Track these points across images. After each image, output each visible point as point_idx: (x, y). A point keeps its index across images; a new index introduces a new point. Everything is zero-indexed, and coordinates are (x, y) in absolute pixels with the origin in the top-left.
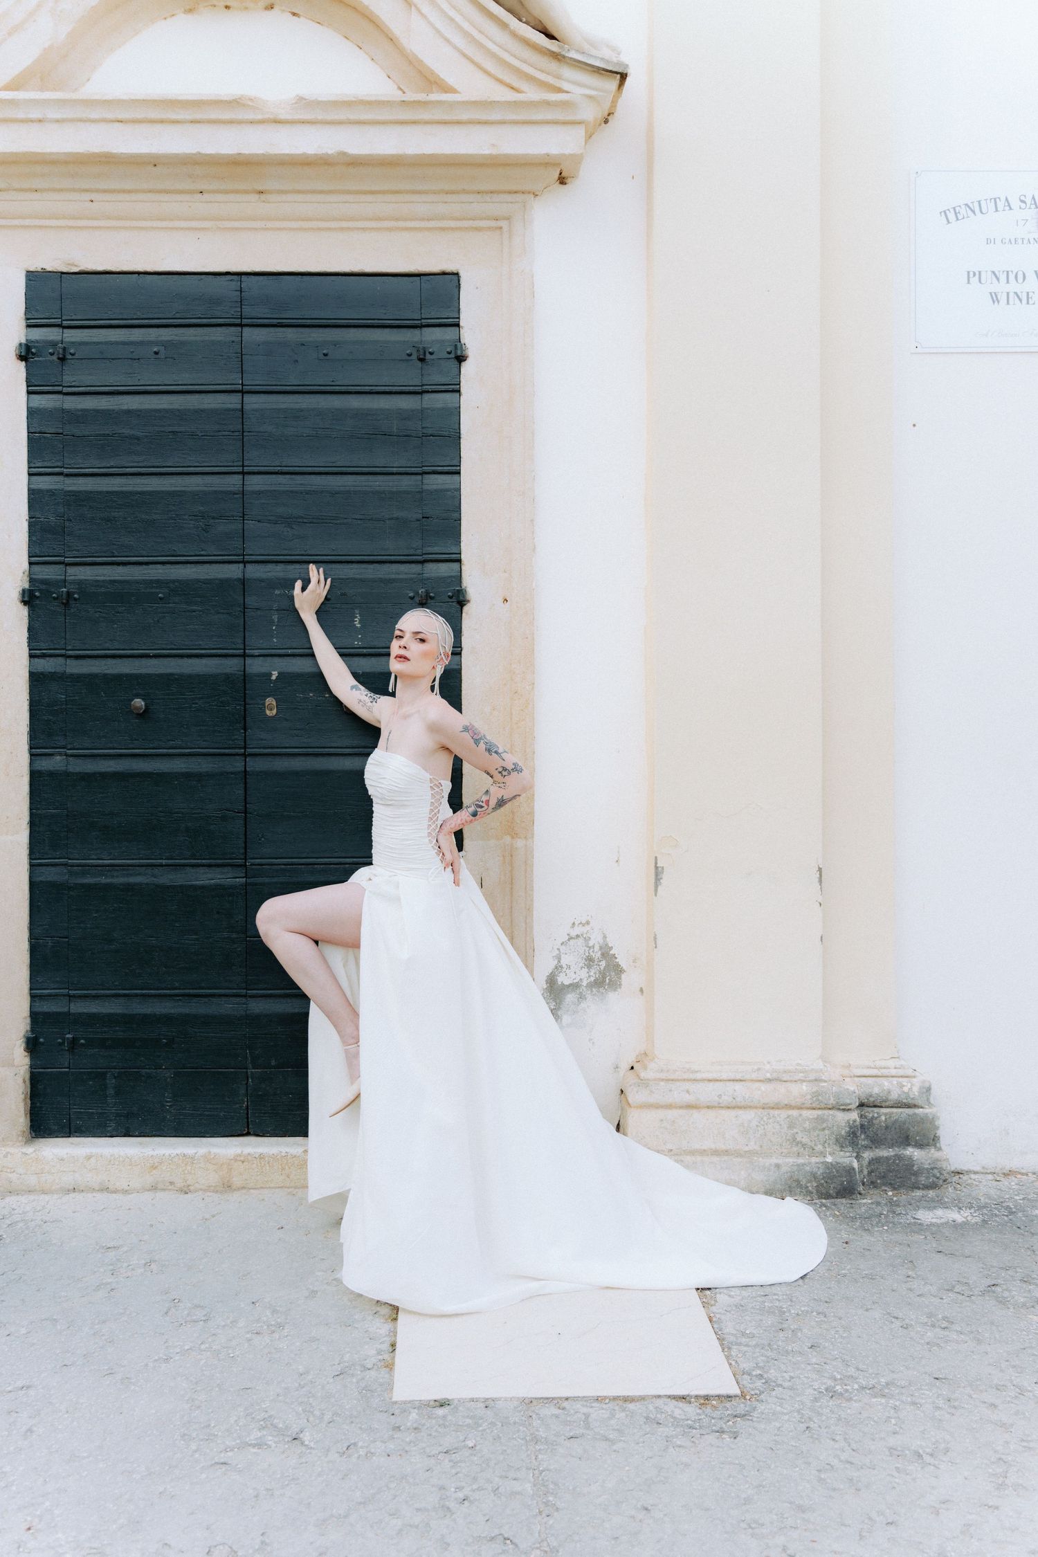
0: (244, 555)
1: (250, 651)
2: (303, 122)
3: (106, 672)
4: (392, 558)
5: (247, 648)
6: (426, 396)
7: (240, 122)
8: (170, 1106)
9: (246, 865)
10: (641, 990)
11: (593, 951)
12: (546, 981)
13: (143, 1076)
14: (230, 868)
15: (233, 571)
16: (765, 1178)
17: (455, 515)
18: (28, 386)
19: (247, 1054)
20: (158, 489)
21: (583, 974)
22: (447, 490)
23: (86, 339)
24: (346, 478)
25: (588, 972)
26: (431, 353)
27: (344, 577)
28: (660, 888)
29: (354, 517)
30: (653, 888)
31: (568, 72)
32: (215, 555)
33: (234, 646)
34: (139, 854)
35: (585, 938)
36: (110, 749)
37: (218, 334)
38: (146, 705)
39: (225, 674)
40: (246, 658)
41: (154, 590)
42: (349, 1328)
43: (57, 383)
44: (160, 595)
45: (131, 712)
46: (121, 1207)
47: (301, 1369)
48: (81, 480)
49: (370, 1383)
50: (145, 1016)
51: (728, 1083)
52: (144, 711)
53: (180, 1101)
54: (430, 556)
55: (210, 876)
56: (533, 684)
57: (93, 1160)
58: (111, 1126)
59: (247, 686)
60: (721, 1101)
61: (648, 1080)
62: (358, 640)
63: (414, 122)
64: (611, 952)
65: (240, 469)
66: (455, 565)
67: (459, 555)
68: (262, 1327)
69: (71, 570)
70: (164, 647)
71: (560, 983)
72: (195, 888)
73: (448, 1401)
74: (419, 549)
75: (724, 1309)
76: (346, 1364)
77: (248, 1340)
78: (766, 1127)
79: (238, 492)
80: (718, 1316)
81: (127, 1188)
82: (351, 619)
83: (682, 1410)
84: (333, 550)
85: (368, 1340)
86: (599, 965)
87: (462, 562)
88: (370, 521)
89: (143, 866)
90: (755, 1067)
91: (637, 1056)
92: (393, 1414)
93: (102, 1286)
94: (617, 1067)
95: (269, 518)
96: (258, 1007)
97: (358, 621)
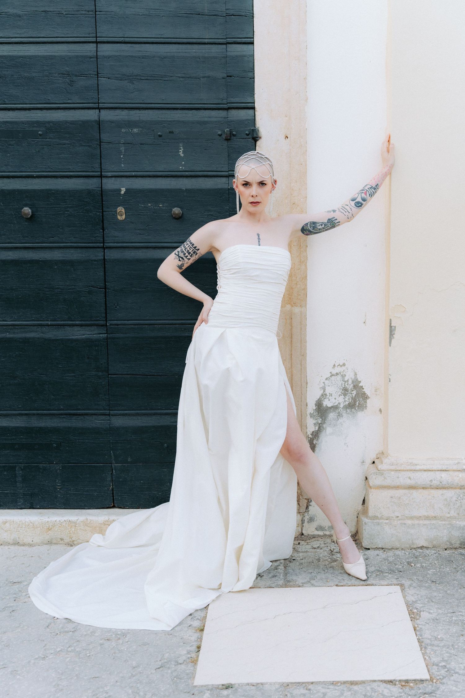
0: (99, 103)
1: (105, 173)
3: (4, 188)
4: (206, 106)
5: (102, 171)
8: (60, 489)
9: (106, 325)
10: (380, 410)
11: (348, 384)
12: (316, 404)
13: (41, 469)
14: (95, 327)
15: (91, 115)
16: (461, 535)
17: (250, 75)
19: (111, 454)
20: (36, 54)
21: (341, 399)
22: (245, 56)
24: (171, 46)
25: (344, 398)
27: (170, 120)
28: (393, 341)
29: (177, 76)
30: (388, 340)
32: (79, 104)
33: (93, 170)
34: (32, 318)
35: (342, 375)
36: (9, 243)
38: (32, 212)
39: (88, 189)
40: (103, 178)
41: (35, 129)
42: (171, 636)
44: (39, 132)
45: (22, 217)
46: (26, 555)
47: (134, 664)
49: (180, 673)
50: (41, 428)
51: (437, 473)
52: (31, 216)
53: (68, 485)
54: (233, 104)
55: (82, 332)
56: (306, 197)
57: (8, 525)
58: (20, 502)
59: (104, 198)
60: (432, 484)
61: (383, 470)
62: (182, 166)
64: (360, 385)
65: (94, 39)
66: (251, 111)
67: (253, 104)
68: (112, 635)
70: (44, 170)
71: (325, 406)
72: (72, 341)
73: (232, 685)
74: (224, 99)
75: (425, 622)
76: (166, 661)
77: (101, 644)
78: (462, 501)
79: (92, 56)
80: (420, 626)
81: (32, 543)
82: (177, 150)
83: (389, 690)
84: (163, 100)
85: (182, 644)
86: (352, 394)
87: (256, 109)
88: (190, 78)
89: (34, 325)
90: (456, 462)
91: (377, 454)
92: (193, 694)
93: (6, 609)
94: (363, 462)
95: (117, 76)
96: (118, 422)
97: (182, 152)
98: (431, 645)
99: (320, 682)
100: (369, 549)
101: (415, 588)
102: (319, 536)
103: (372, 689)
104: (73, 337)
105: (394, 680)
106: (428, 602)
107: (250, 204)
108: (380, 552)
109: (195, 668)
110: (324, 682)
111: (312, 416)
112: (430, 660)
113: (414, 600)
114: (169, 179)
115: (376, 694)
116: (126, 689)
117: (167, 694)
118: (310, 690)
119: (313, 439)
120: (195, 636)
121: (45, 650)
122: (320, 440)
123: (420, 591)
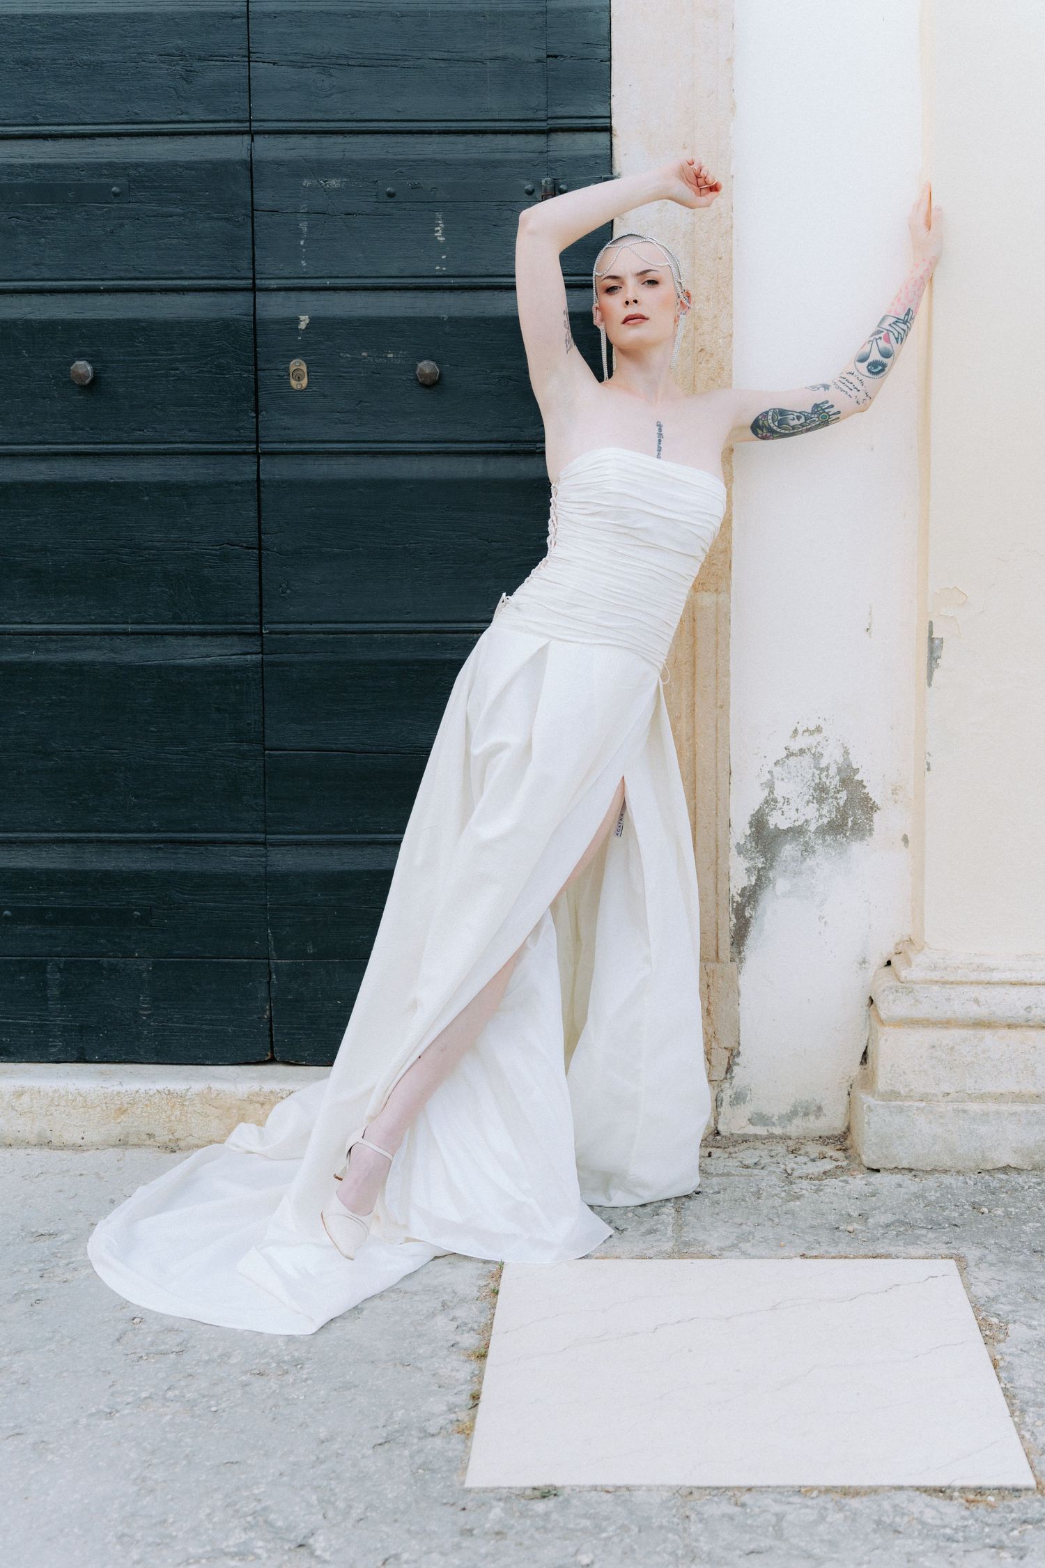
0: (250, 121)
1: (263, 282)
3: (29, 317)
4: (498, 125)
5: (257, 276)
8: (148, 1016)
9: (261, 634)
10: (905, 840)
11: (827, 776)
12: (750, 823)
13: (105, 969)
14: (235, 638)
15: (233, 149)
17: (602, 52)
19: (268, 936)
20: (110, 10)
21: (811, 812)
22: (589, 10)
25: (818, 810)
27: (416, 157)
28: (937, 674)
29: (431, 56)
30: (924, 674)
32: (203, 122)
33: (237, 274)
34: (89, 615)
35: (814, 754)
36: (40, 443)
38: (94, 373)
39: (223, 319)
40: (257, 293)
41: (104, 181)
44: (114, 189)
45: (71, 382)
46: (69, 1171)
47: (322, 1432)
50: (106, 873)
52: (93, 381)
53: (164, 1008)
54: (560, 121)
55: (204, 651)
56: (731, 336)
57: (26, 1099)
58: (55, 1046)
59: (259, 340)
60: (1031, 1016)
61: (915, 983)
62: (442, 263)
64: (857, 777)
66: (602, 137)
67: (608, 120)
70: (122, 274)
71: (772, 827)
72: (181, 669)
73: (555, 1488)
74: (541, 110)
75: (1019, 1347)
76: (397, 1426)
77: (245, 1385)
79: (238, 14)
80: (1008, 1358)
81: (81, 1142)
82: (430, 228)
83: (938, 1511)
84: (399, 112)
85: (435, 1388)
86: (836, 798)
87: (613, 132)
88: (460, 62)
89: (94, 634)
91: (897, 944)
92: (464, 1509)
93: (22, 1295)
94: (864, 962)
95: (291, 58)
96: (285, 860)
97: (440, 232)
98: (1036, 1404)
99: (769, 1487)
100: (878, 1171)
101: (992, 1265)
102: (756, 1137)
103: (895, 1506)
104: (184, 661)
105: (949, 1487)
106: (1025, 1299)
108: (906, 1179)
109: (466, 1446)
110: (777, 1487)
111: (741, 850)
112: (1035, 1440)
113: (991, 1295)
114: (409, 294)
115: (906, 1519)
116: (303, 1492)
117: (402, 1507)
118: (743, 1505)
119: (745, 907)
120: (465, 1370)
121: (113, 1394)
122: (760, 909)
123: (1005, 1274)
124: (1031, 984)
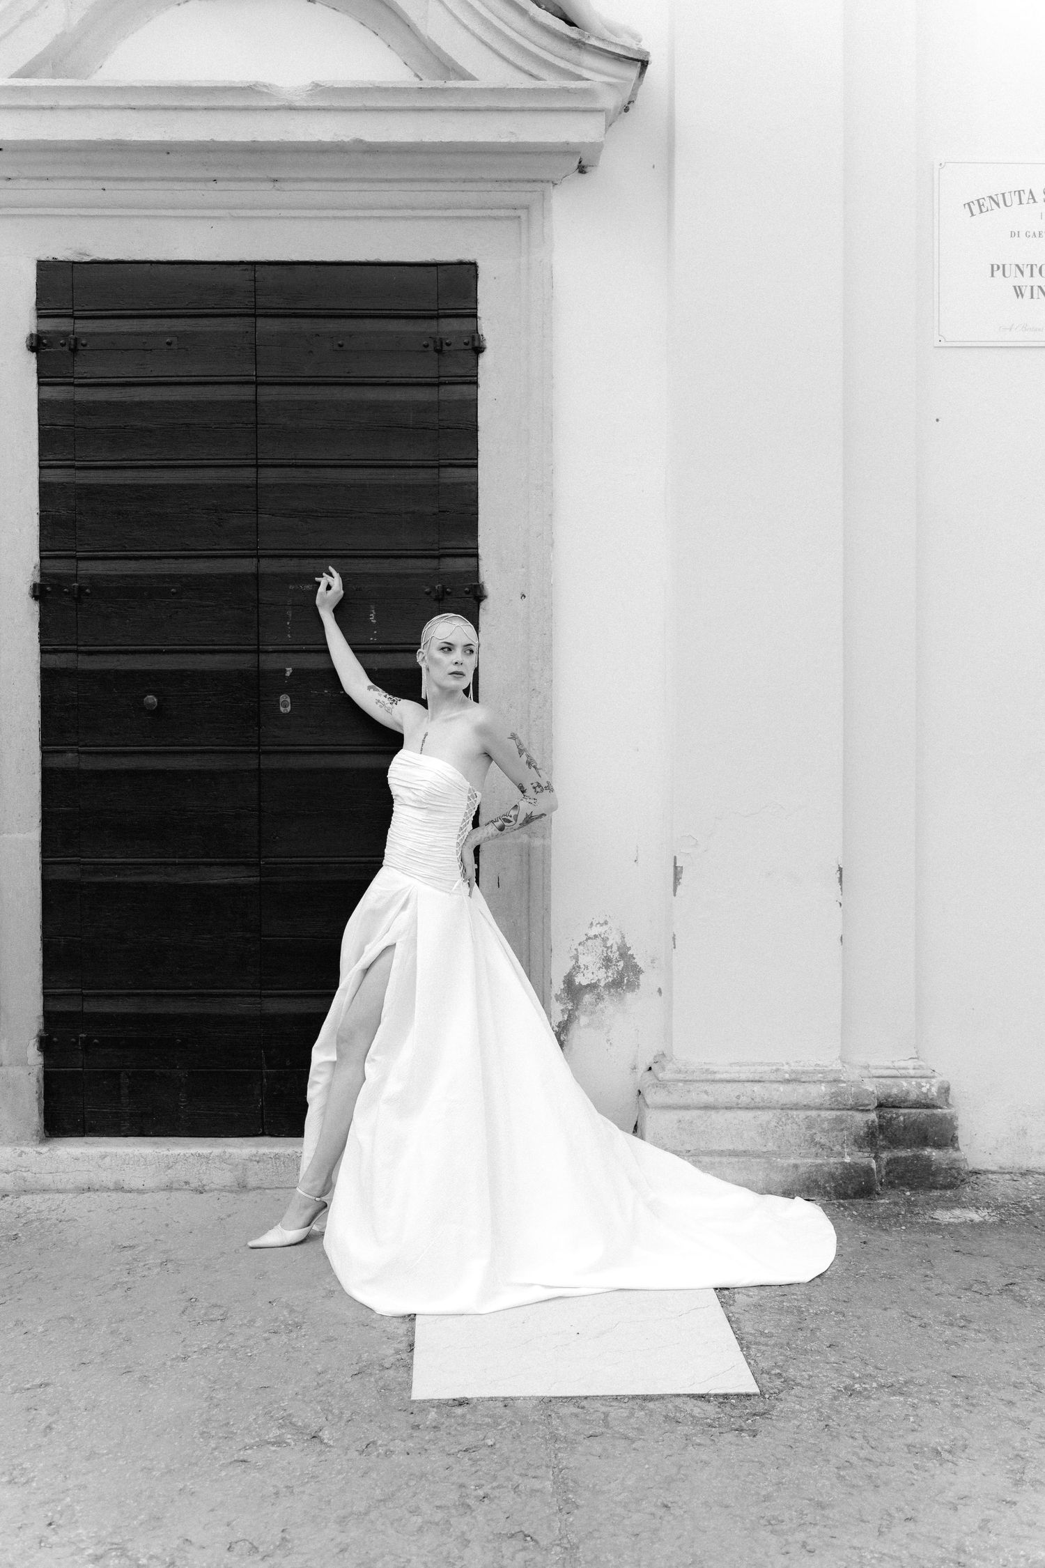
0: (257, 549)
1: (264, 647)
2: (319, 109)
3: (119, 668)
4: (409, 553)
5: (261, 644)
6: (443, 388)
7: (255, 109)
8: (185, 1106)
9: (260, 864)
10: (660, 991)
11: (611, 952)
12: (564, 981)
13: (158, 1076)
14: (244, 867)
15: (246, 566)
17: (472, 509)
18: (39, 378)
19: (261, 1054)
20: (171, 482)
21: (601, 974)
22: (465, 484)
23: (97, 330)
24: (361, 471)
25: (606, 973)
26: (448, 345)
27: (359, 572)
28: (679, 888)
29: (369, 510)
30: (672, 888)
31: (588, 60)
32: (228, 550)
33: (248, 643)
34: (153, 853)
35: (603, 938)
36: (123, 746)
37: (232, 325)
38: (158, 703)
39: (238, 670)
40: (260, 654)
41: (166, 585)
42: (367, 1327)
43: (69, 375)
44: (173, 590)
45: (145, 709)
47: (320, 1369)
48: (93, 473)
49: (388, 1382)
50: (160, 1015)
51: (746, 1084)
52: (158, 708)
53: (195, 1101)
54: (446, 551)
55: (225, 875)
56: (552, 681)
57: (107, 1160)
58: (125, 1126)
59: (261, 683)
60: (740, 1102)
61: (666, 1080)
62: (374, 636)
63: (431, 110)
64: (630, 952)
65: (254, 462)
66: (472, 560)
67: (476, 550)
68: (280, 1326)
69: (83, 565)
70: (177, 642)
71: (577, 984)
72: (209, 886)
73: (467, 1399)
75: (743, 1309)
76: (365, 1364)
77: (266, 1339)
78: (784, 1128)
79: (251, 485)
80: (737, 1316)
81: (142, 1187)
82: (367, 615)
83: (702, 1409)
84: (348, 544)
85: (386, 1339)
86: (617, 965)
87: (479, 557)
88: (386, 514)
89: (156, 864)
90: (774, 1068)
91: (655, 1057)
92: (412, 1413)
93: (118, 1285)
94: (635, 1068)
95: (283, 511)
96: (274, 1007)
97: (373, 617)
98: (756, 1343)
99: (597, 1396)
103: (675, 1407)
104: (211, 882)
105: (707, 1395)
107: (450, 676)
110: (603, 1396)
111: (558, 998)
112: (757, 1365)
115: (683, 1414)
118: (583, 1407)
119: (560, 1034)
120: (403, 1328)
122: (570, 1036)
124: (739, 1081)
